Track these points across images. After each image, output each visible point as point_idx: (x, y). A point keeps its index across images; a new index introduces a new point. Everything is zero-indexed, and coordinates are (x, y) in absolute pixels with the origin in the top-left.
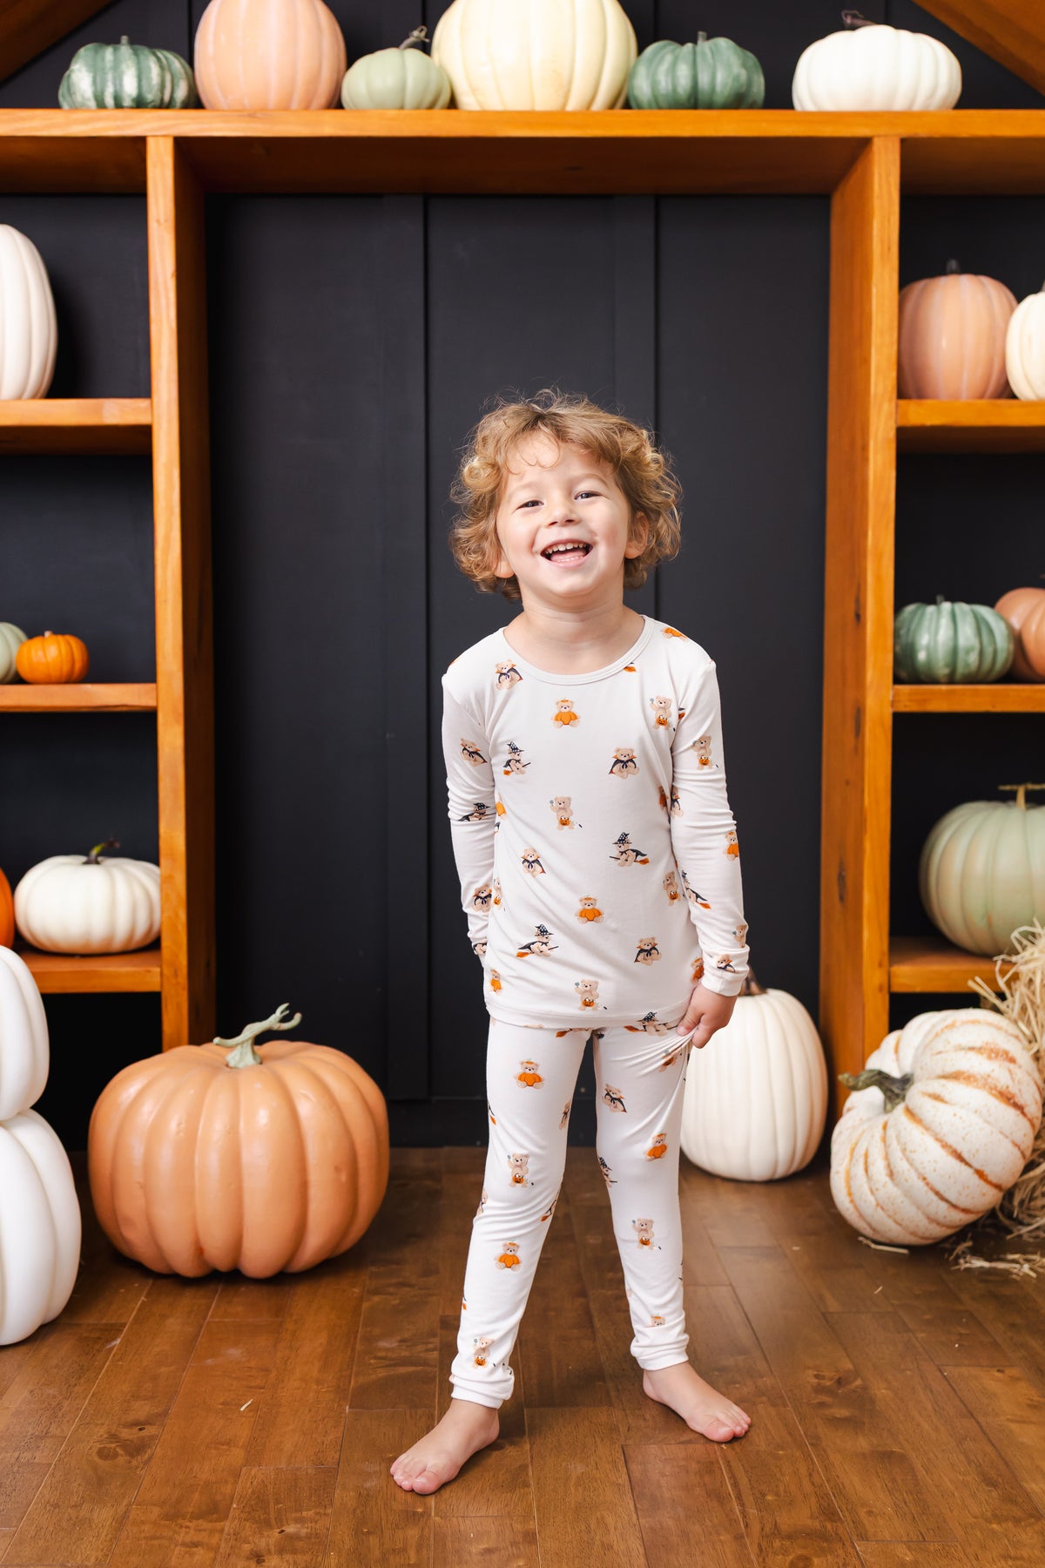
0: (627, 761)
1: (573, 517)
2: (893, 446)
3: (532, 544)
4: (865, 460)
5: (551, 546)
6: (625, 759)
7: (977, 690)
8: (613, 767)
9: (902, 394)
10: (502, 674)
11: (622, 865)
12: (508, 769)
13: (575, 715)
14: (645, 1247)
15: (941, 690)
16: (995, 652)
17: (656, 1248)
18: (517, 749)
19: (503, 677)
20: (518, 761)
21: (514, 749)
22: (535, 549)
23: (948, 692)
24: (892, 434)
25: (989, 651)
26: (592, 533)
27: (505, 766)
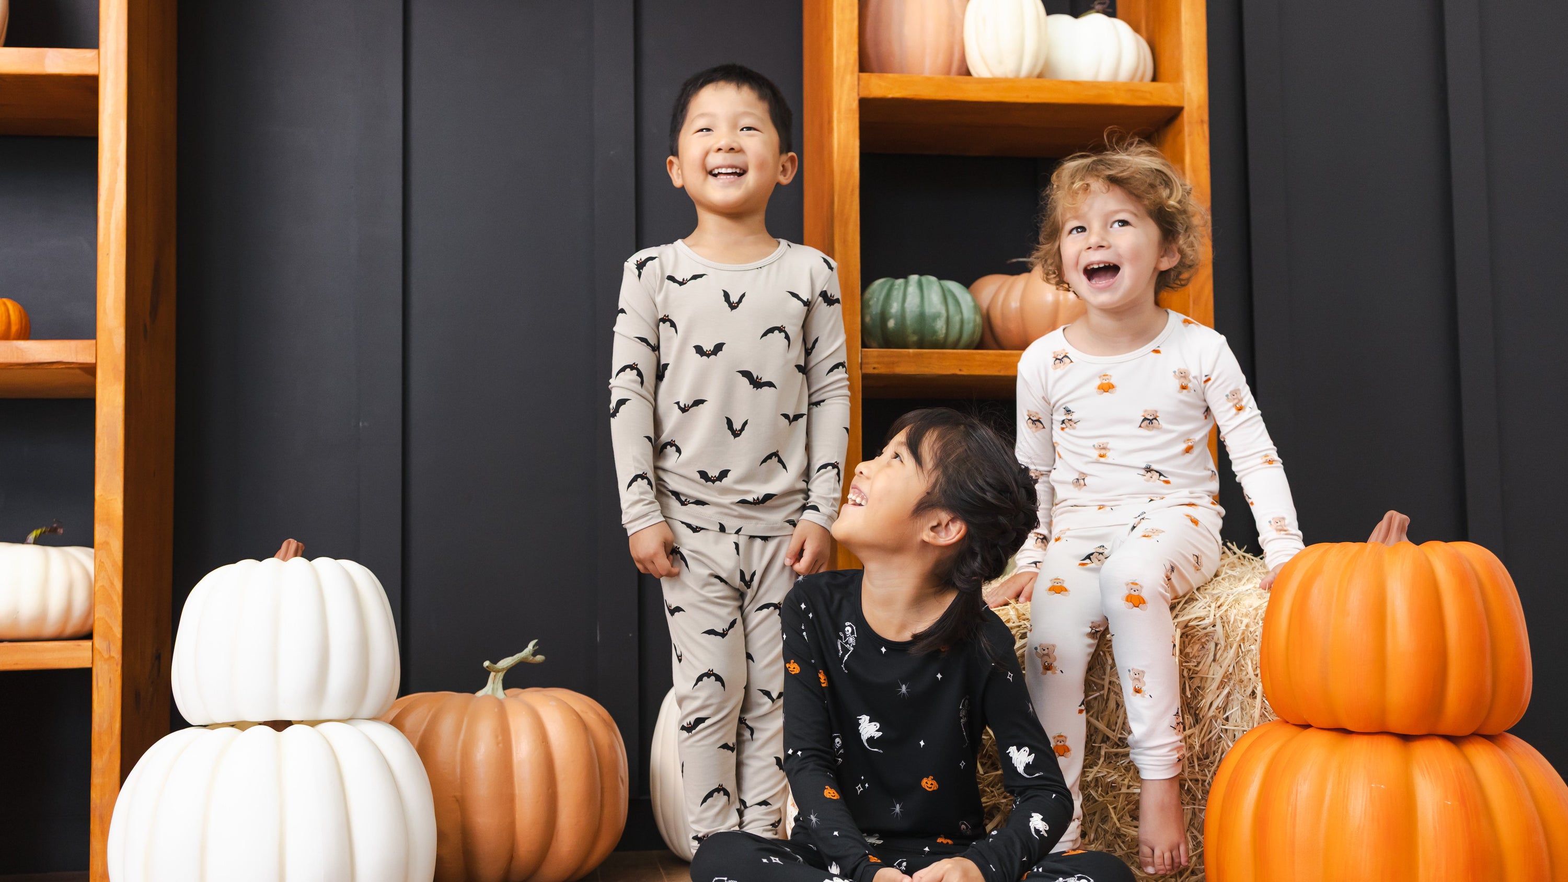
0: (1153, 419)
1: (1104, 244)
2: (857, 116)
3: (1077, 263)
4: (830, 130)
5: (1089, 265)
6: (1151, 418)
7: (944, 354)
8: (1142, 423)
9: (864, 65)
10: (1057, 359)
11: (1147, 481)
12: (1064, 426)
13: (1113, 385)
14: (1138, 694)
15: (909, 352)
16: (962, 322)
17: (1147, 696)
18: (1070, 411)
19: (1058, 361)
20: (1070, 420)
21: (1068, 411)
22: (1079, 267)
23: (916, 355)
24: (855, 105)
25: (956, 319)
26: (1119, 255)
27: (1062, 424)
